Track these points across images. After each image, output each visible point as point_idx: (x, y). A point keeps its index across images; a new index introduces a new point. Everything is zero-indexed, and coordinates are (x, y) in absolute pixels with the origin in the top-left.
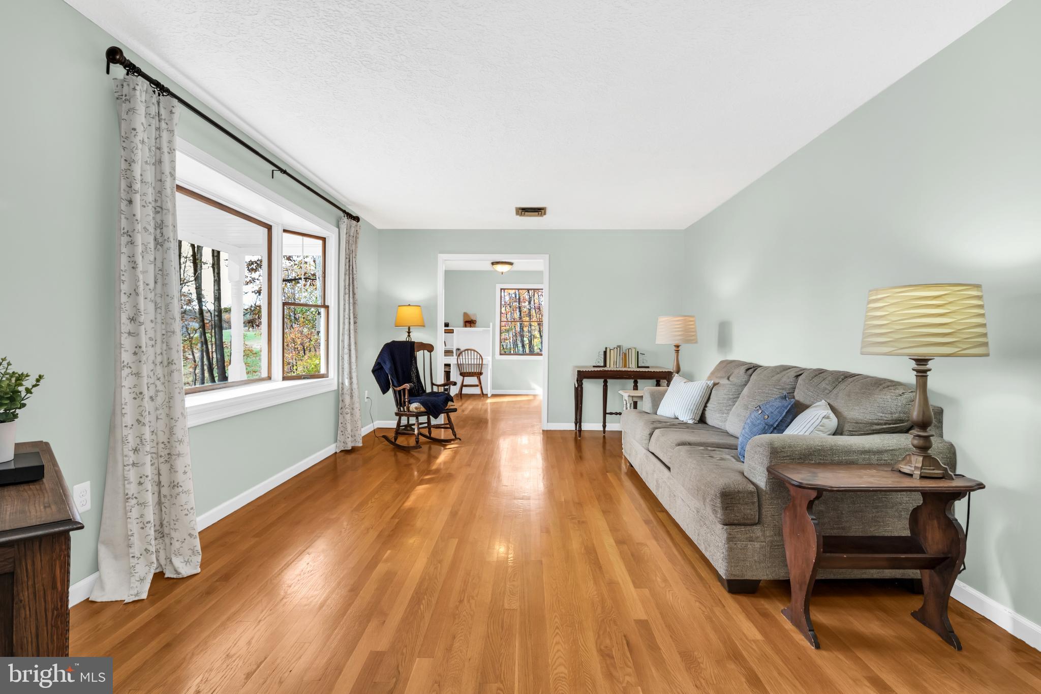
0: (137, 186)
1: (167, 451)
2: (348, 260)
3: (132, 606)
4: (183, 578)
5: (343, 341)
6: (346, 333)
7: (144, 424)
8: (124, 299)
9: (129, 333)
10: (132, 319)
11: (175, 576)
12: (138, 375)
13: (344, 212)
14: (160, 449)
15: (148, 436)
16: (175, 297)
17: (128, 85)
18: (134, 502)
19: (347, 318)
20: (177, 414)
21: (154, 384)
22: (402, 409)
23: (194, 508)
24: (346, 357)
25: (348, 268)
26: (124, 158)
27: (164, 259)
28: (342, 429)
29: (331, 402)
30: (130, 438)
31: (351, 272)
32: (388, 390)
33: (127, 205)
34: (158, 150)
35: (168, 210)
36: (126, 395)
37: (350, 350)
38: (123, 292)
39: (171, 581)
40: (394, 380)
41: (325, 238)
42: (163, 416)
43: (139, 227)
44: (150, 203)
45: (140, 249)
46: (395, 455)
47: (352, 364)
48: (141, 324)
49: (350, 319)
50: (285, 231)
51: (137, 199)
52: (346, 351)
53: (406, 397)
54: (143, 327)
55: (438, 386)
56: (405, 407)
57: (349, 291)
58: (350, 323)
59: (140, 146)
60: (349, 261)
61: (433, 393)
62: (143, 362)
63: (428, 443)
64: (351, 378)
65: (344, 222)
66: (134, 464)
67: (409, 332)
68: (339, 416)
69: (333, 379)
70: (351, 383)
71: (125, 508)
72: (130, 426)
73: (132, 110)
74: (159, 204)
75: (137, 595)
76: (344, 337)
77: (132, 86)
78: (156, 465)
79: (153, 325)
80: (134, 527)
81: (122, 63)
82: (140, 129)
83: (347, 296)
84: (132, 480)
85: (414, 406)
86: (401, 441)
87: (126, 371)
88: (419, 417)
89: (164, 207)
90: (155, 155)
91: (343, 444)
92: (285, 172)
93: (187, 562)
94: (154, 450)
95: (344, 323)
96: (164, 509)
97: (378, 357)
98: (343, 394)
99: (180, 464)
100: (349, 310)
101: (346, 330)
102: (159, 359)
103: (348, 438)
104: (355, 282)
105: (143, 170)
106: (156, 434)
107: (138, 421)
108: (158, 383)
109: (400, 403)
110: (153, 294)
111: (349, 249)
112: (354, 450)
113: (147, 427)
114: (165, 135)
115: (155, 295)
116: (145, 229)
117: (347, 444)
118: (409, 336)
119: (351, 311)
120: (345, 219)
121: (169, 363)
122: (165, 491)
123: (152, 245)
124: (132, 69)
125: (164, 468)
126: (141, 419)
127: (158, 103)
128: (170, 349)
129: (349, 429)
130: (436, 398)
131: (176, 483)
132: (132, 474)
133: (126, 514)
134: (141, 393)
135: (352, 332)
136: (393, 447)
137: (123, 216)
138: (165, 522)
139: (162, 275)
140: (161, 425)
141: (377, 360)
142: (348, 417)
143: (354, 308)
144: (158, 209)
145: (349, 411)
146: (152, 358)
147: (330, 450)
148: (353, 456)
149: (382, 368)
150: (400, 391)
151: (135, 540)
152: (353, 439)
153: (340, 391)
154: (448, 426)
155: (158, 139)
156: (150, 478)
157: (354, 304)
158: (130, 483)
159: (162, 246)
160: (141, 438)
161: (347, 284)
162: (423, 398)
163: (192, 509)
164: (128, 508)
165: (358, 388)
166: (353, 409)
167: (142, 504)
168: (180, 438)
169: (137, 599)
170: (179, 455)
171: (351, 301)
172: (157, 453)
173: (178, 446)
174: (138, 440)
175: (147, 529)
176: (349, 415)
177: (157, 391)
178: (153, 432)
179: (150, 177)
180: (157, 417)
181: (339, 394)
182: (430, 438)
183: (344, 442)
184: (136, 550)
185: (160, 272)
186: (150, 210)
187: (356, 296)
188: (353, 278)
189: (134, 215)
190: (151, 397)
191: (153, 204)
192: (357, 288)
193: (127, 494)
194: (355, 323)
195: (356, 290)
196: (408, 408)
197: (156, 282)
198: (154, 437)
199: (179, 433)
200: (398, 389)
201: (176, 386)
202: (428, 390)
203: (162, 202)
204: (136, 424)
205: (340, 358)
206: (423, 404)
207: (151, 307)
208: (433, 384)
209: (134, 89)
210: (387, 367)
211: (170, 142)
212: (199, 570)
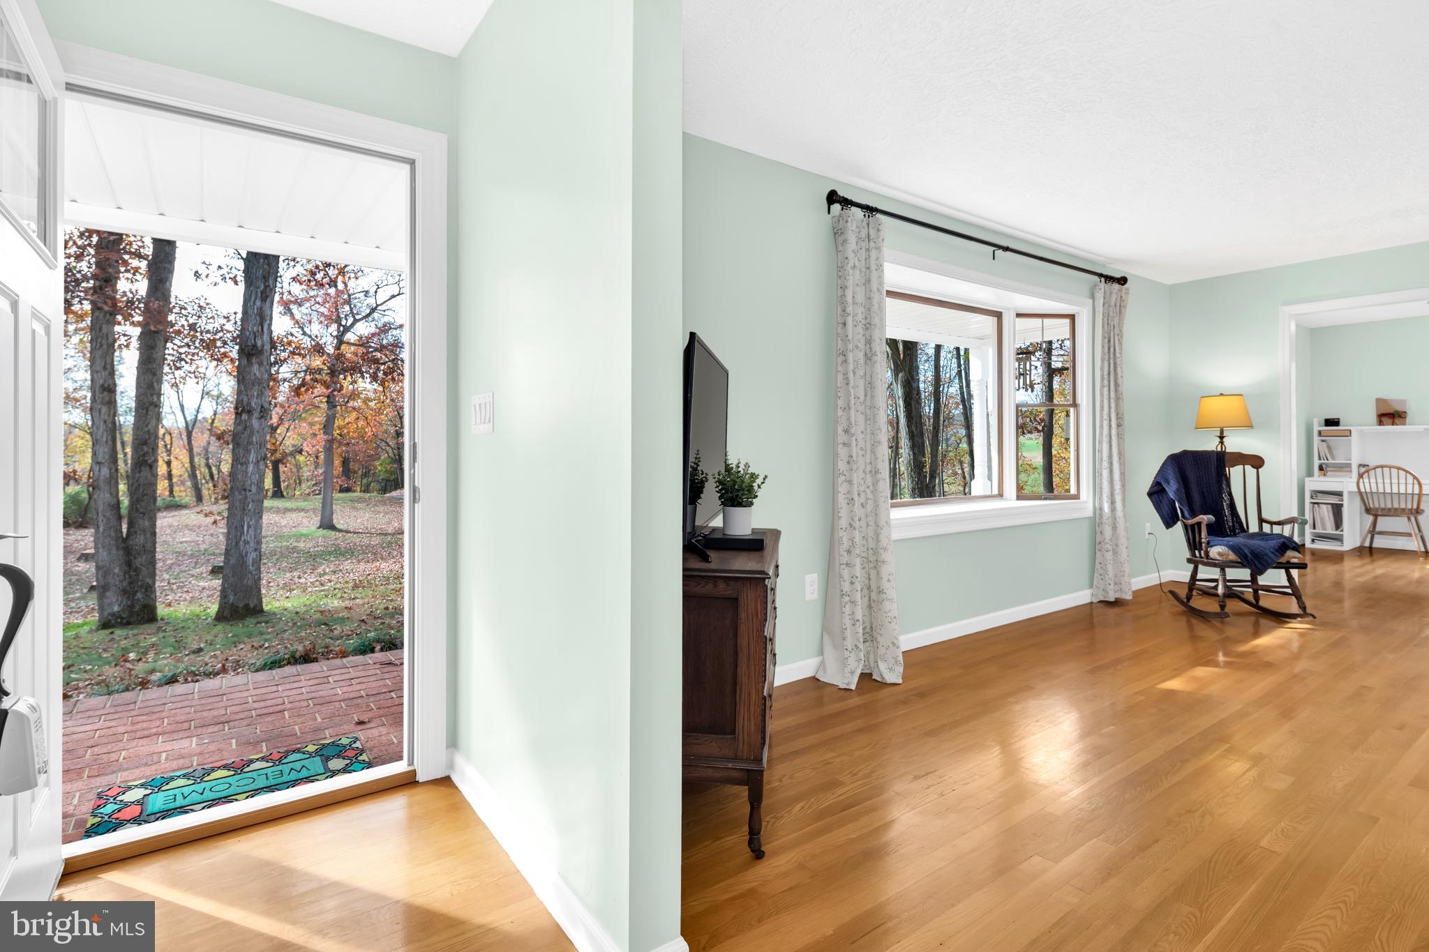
0: (850, 309)
1: (875, 558)
2: (1106, 340)
3: (843, 691)
4: (886, 684)
5: (1101, 451)
6: (1105, 439)
7: (855, 529)
8: (840, 413)
9: (844, 444)
10: (846, 431)
11: (880, 680)
12: (850, 482)
13: (1100, 275)
14: (870, 555)
15: (858, 539)
16: (881, 409)
17: (843, 219)
18: (847, 599)
19: (1106, 420)
20: (882, 523)
21: (864, 491)
22: (1197, 552)
23: (897, 617)
24: (1105, 473)
25: (1106, 350)
26: (840, 286)
27: (872, 372)
28: (1101, 571)
29: (1084, 533)
30: (845, 540)
31: (1112, 356)
32: (1175, 523)
33: (842, 328)
34: (867, 270)
35: (875, 325)
36: (842, 500)
37: (1111, 464)
38: (839, 407)
39: (878, 684)
40: (1184, 509)
41: (1074, 315)
42: (872, 523)
43: (850, 346)
44: (860, 322)
45: (851, 367)
46: (1188, 621)
47: (1115, 483)
48: (853, 435)
49: (1110, 420)
50: (1019, 315)
51: (850, 321)
52: (1105, 464)
53: (1203, 536)
54: (854, 438)
55: (1272, 523)
56: (1202, 552)
57: (1109, 382)
58: (1110, 426)
59: (851, 272)
60: (1109, 341)
61: (1261, 535)
62: (854, 471)
63: (1251, 614)
64: (1113, 502)
65: (1100, 289)
66: (847, 564)
67: (1222, 437)
68: (1096, 553)
69: (1086, 502)
70: (1113, 509)
71: (841, 604)
72: (844, 529)
73: (845, 241)
74: (868, 321)
75: (848, 684)
76: (1102, 445)
77: (845, 220)
78: (867, 569)
79: (863, 436)
80: (848, 623)
81: (838, 202)
82: (851, 255)
83: (1106, 389)
84: (846, 578)
85: (1216, 551)
86: (1199, 603)
87: (842, 478)
88: (1227, 570)
89: (872, 323)
90: (865, 275)
91: (1102, 593)
92: (1007, 249)
93: (891, 669)
94: (865, 555)
95: (1102, 426)
96: (873, 614)
97: (1157, 475)
98: (1102, 523)
99: (885, 570)
100: (1110, 408)
101: (1104, 435)
102: (869, 468)
103: (1110, 584)
104: (1119, 369)
105: (854, 293)
106: (867, 540)
107: (851, 525)
108: (868, 491)
109: (1194, 544)
110: (863, 406)
111: (1108, 324)
112: (1117, 603)
113: (857, 530)
114: (873, 254)
115: (866, 407)
116: (857, 347)
117: (1108, 593)
118: (1222, 443)
119: (1113, 410)
120: (1103, 285)
121: (876, 472)
122: (874, 595)
123: (862, 361)
124: (846, 203)
125: (873, 573)
126: (853, 523)
127: (868, 224)
128: (876, 458)
129: (1111, 573)
130: (1262, 543)
131: (881, 590)
132: (846, 573)
133: (841, 609)
134: (852, 499)
135: (1114, 438)
136: (1185, 609)
137: (839, 338)
138: (873, 627)
139: (871, 388)
140: (871, 531)
141: (1155, 478)
142: (1109, 555)
143: (1117, 405)
144: (868, 326)
145: (1110, 548)
146: (862, 467)
147: (1083, 597)
148: (1116, 610)
149: (1163, 491)
150: (1192, 526)
151: (848, 634)
152: (1117, 588)
153: (1097, 520)
154: (1289, 591)
155: (868, 260)
156: (859, 579)
157: (1118, 399)
158: (844, 581)
159: (870, 360)
160: (852, 540)
161: (1106, 372)
162: (1239, 540)
163: (895, 618)
164: (843, 604)
165: (1124, 516)
166: (1117, 545)
167: (853, 602)
168: (885, 546)
169: (846, 687)
170: (884, 562)
171: (1113, 395)
172: (867, 558)
173: (883, 553)
174: (850, 542)
175: (857, 626)
176: (1110, 553)
177: (868, 499)
178: (864, 537)
179: (860, 298)
180: (867, 524)
181: (1096, 522)
182: (1256, 606)
183: (1103, 590)
184: (849, 643)
185: (869, 385)
186: (860, 329)
187: (1120, 388)
188: (1115, 363)
189: (847, 336)
190: (862, 504)
191: (863, 322)
192: (1122, 377)
193: (842, 591)
194: (1119, 425)
195: (1120, 381)
196: (1207, 553)
197: (866, 395)
198: (865, 542)
199: (884, 542)
200: (1190, 522)
201: (881, 495)
202: (1254, 528)
203: (871, 318)
204: (849, 527)
205: (1096, 474)
206: (1233, 548)
207: (861, 419)
208: (1261, 521)
209: (847, 221)
210: (1172, 490)
211: (877, 259)
212: (900, 681)
